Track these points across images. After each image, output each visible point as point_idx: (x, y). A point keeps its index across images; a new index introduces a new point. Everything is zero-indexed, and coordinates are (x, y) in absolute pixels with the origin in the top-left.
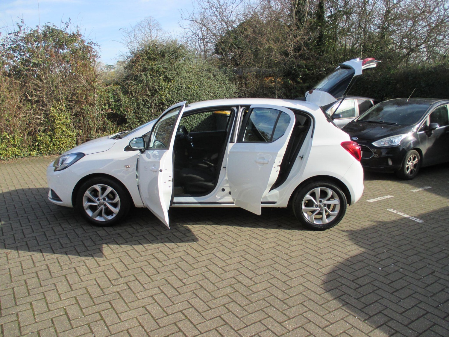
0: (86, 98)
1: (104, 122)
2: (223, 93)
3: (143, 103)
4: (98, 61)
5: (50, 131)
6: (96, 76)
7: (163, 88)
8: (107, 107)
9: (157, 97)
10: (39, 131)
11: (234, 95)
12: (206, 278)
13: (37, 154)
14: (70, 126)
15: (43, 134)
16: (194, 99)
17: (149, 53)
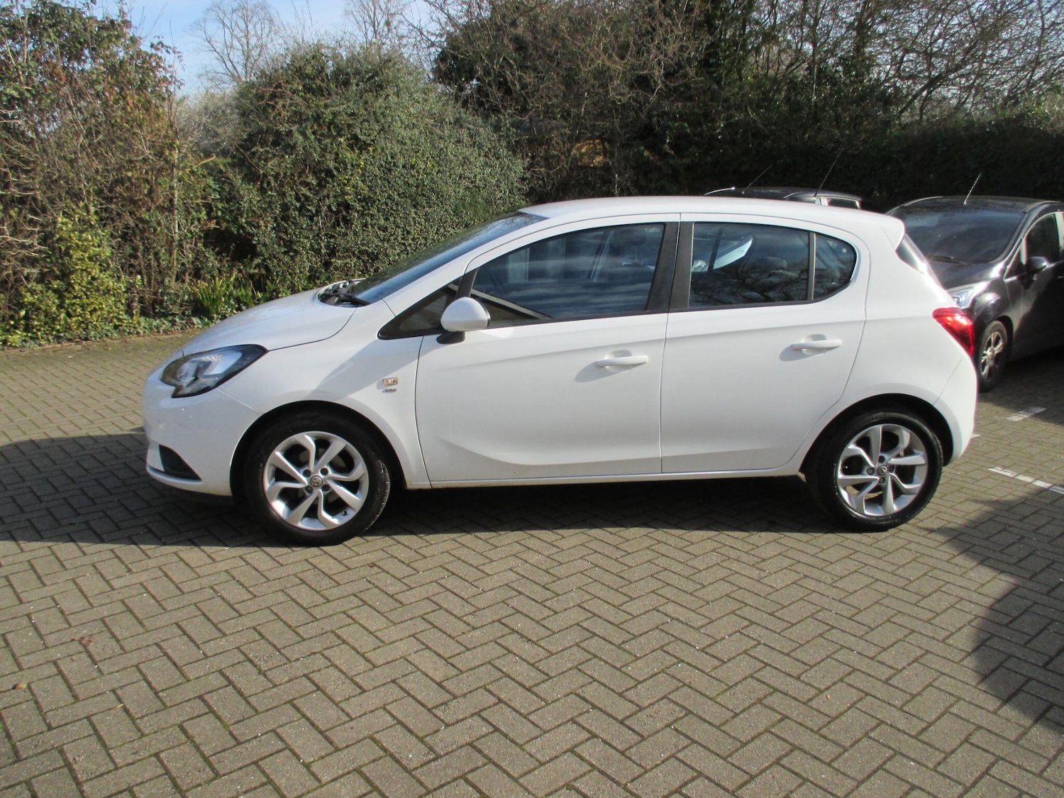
0: (151, 191)
1: (198, 254)
2: (494, 182)
3: (298, 205)
4: (179, 95)
5: (57, 278)
6: (176, 133)
7: (349, 167)
8: (203, 215)
9: (332, 188)
10: (27, 278)
11: (519, 186)
12: (684, 685)
13: (25, 341)
14: (108, 265)
15: (39, 287)
16: (424, 195)
17: (308, 76)
